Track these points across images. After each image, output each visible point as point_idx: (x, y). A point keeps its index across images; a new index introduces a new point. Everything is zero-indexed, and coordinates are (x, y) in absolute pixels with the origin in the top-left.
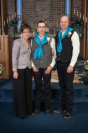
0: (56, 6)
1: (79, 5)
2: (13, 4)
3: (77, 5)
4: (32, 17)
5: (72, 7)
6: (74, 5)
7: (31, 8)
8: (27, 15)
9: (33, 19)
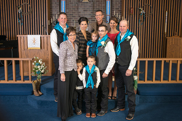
0: (97, 7)
1: (118, 7)
2: (57, 5)
3: (116, 7)
4: (75, 17)
5: (112, 8)
6: (114, 7)
7: (74, 9)
8: (70, 15)
9: (76, 19)
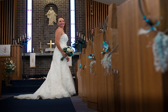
1: (82, 30)
4: (41, 39)
6: (78, 30)
7: (40, 32)
8: (36, 37)
